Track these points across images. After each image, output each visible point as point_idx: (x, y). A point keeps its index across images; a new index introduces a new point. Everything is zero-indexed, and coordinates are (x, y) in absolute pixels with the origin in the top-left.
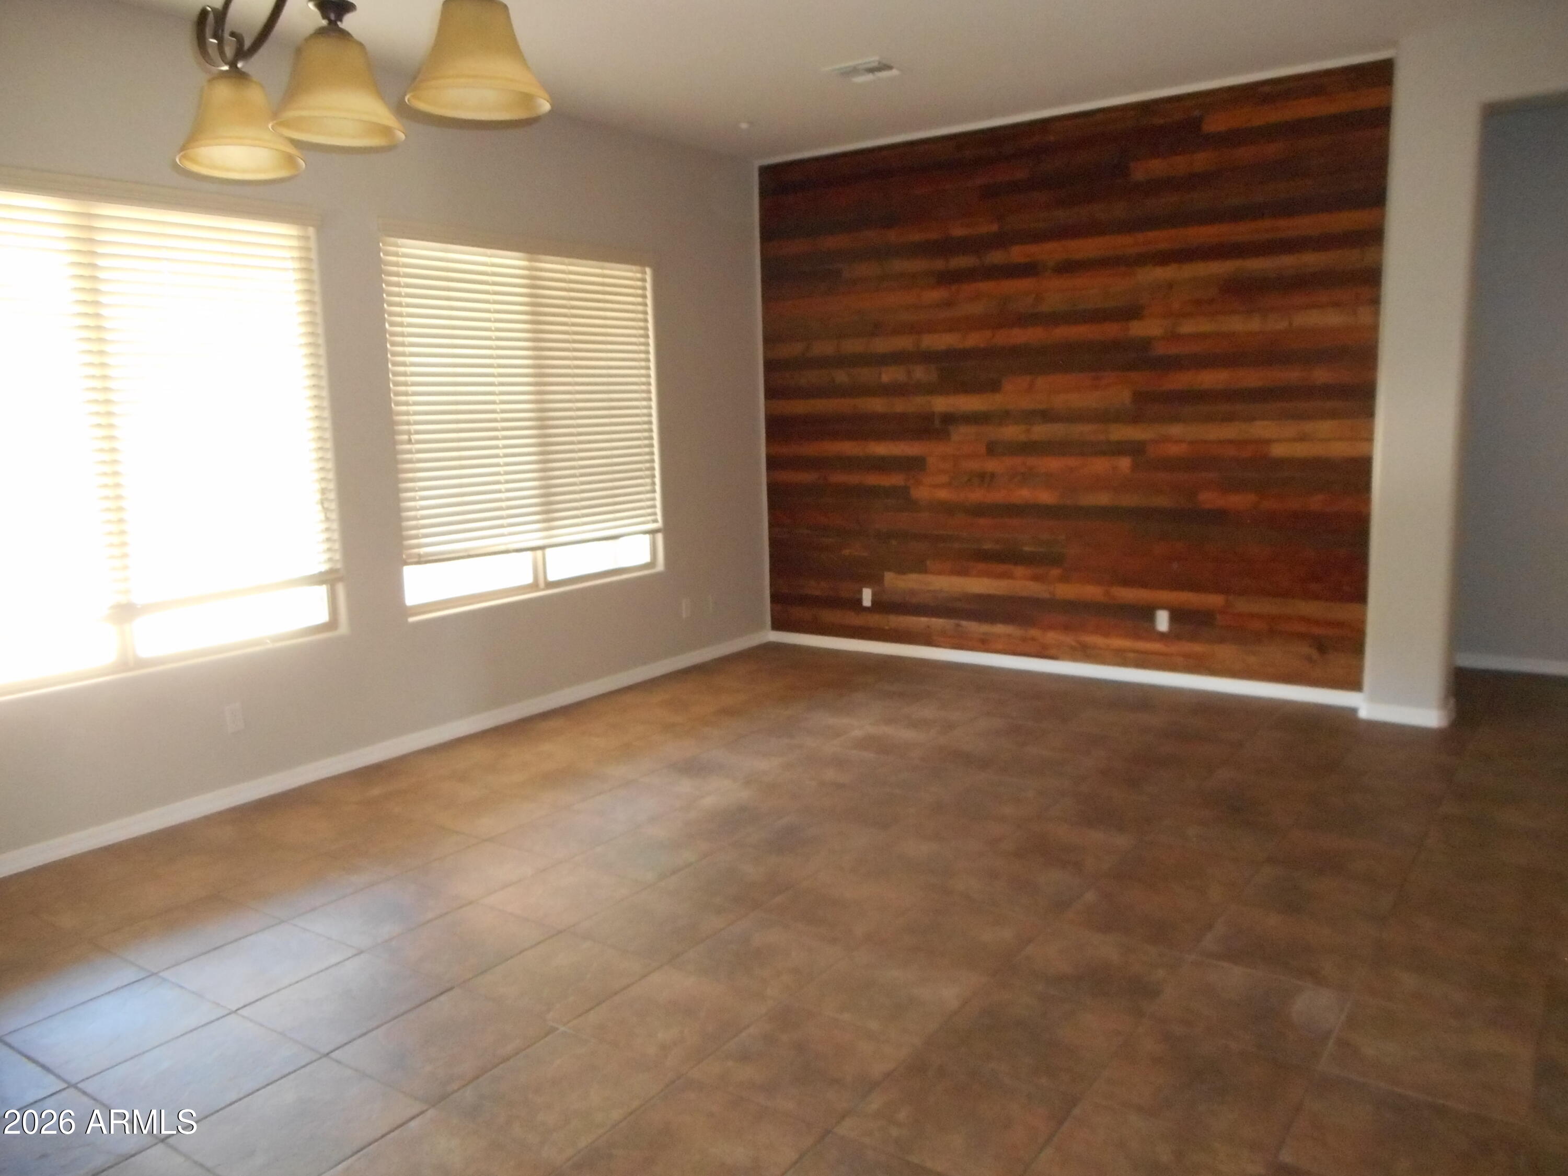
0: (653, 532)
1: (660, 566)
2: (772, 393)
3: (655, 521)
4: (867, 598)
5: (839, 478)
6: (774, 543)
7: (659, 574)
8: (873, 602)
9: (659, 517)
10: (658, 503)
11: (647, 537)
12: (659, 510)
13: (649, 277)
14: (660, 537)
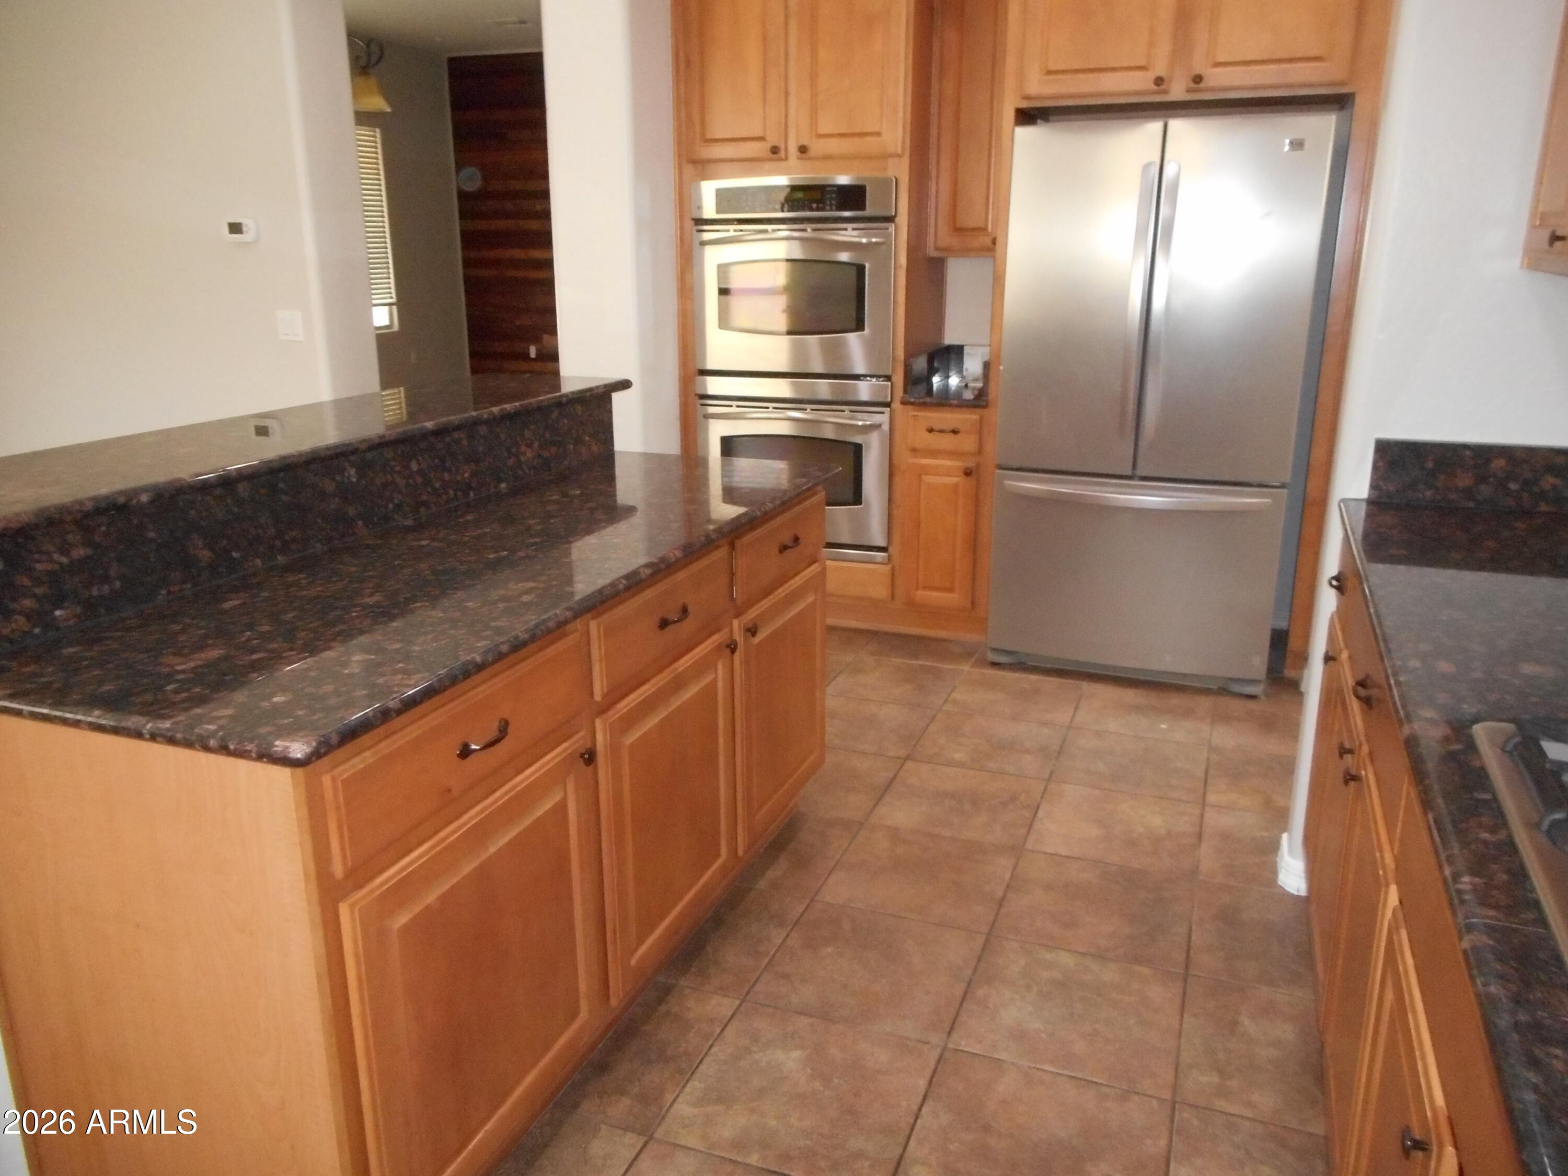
0: (390, 305)
1: (396, 327)
2: (463, 215)
3: (392, 298)
4: (533, 352)
5: (511, 273)
6: (470, 317)
7: (393, 333)
8: (537, 354)
9: (394, 295)
10: (393, 286)
11: (386, 308)
12: (393, 291)
13: (378, 135)
14: (395, 308)
